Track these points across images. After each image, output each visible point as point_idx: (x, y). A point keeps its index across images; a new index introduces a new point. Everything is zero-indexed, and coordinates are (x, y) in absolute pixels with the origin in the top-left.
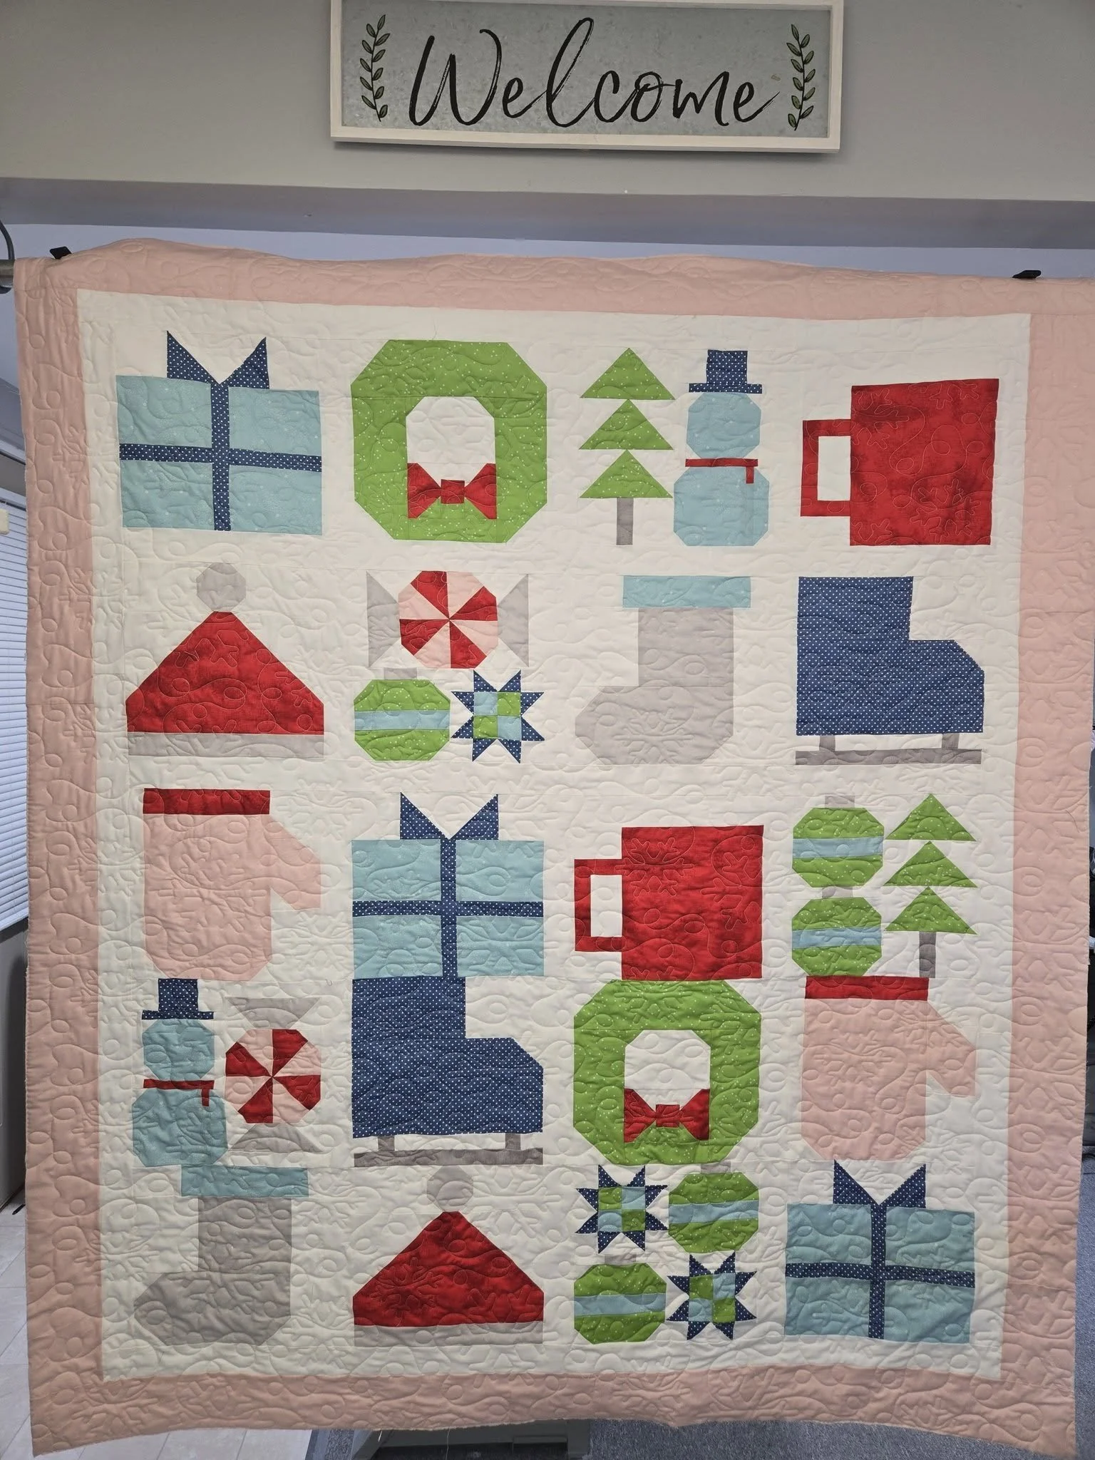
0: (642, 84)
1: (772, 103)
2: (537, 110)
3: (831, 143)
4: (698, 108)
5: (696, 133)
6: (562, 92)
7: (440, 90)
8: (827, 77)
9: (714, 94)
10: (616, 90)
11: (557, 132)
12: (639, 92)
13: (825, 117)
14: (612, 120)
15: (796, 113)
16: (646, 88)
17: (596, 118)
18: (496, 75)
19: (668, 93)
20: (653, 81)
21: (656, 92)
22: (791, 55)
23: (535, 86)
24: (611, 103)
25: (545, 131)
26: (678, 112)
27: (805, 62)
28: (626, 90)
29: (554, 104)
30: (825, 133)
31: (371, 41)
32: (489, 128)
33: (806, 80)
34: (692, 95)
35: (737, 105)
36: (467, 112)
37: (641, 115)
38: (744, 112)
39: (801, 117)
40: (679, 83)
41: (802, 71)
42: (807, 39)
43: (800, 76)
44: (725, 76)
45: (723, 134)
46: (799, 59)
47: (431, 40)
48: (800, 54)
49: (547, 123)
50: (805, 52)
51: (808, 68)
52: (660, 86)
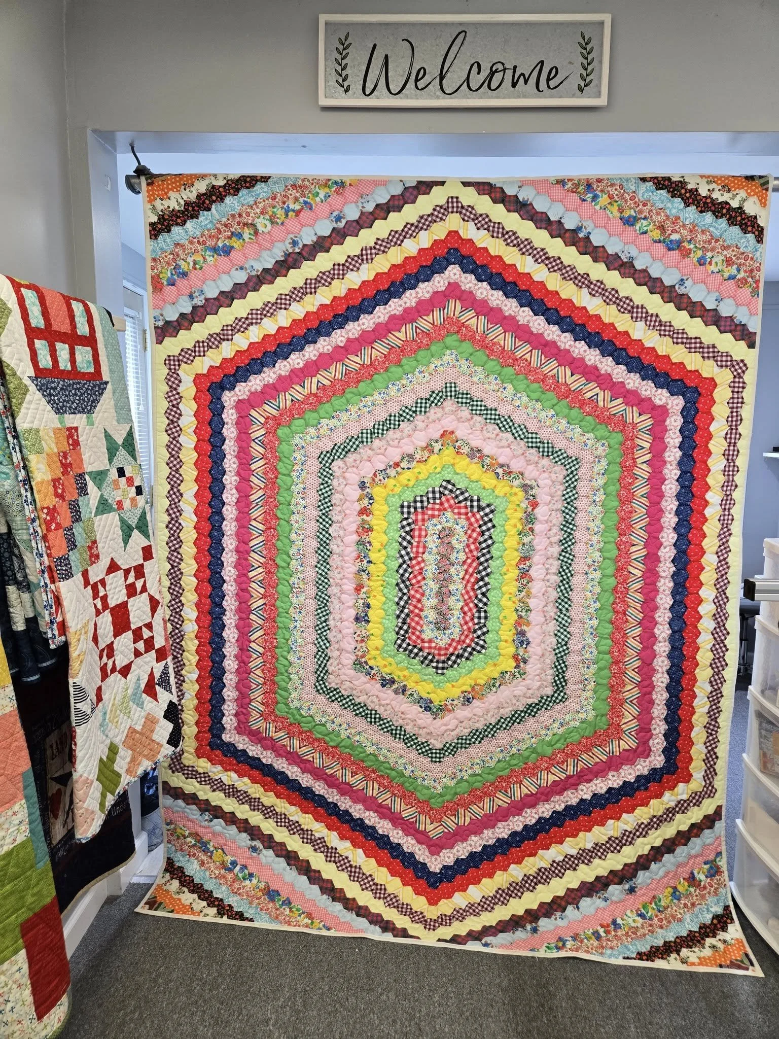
0: (494, 69)
1: (568, 79)
2: (434, 86)
3: (602, 101)
4: (526, 82)
5: (525, 97)
6: (449, 74)
7: (380, 76)
8: (601, 62)
9: (535, 74)
10: (479, 73)
11: (444, 98)
12: (492, 73)
13: (599, 86)
14: (477, 90)
15: (582, 84)
16: (496, 71)
17: (467, 89)
18: (411, 65)
19: (509, 73)
20: (500, 67)
21: (502, 73)
22: (580, 49)
23: (433, 71)
24: (476, 80)
25: (438, 98)
26: (514, 85)
27: (588, 53)
28: (485, 73)
29: (444, 82)
30: (599, 95)
31: (341, 48)
32: (407, 97)
33: (589, 64)
34: (523, 74)
35: (548, 80)
36: (395, 88)
37: (493, 87)
38: (552, 83)
39: (586, 86)
40: (515, 67)
41: (586, 58)
42: (590, 39)
43: (585, 62)
44: (542, 62)
45: (540, 97)
46: (585, 52)
47: (375, 46)
48: (585, 49)
49: (440, 93)
50: (589, 47)
51: (590, 57)
52: (504, 70)
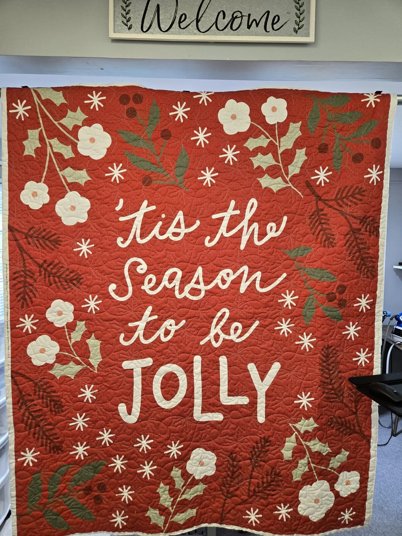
0: (234, 16)
1: (287, 24)
2: (192, 26)
3: (311, 39)
4: (257, 25)
5: (256, 35)
6: (202, 19)
7: (153, 19)
8: (309, 12)
9: (264, 20)
10: (224, 18)
11: (200, 35)
12: (233, 19)
13: (308, 29)
14: (223, 30)
15: (297, 27)
16: (236, 17)
17: (216, 29)
18: (176, 12)
19: (245, 19)
20: (239, 15)
21: (240, 19)
22: (295, 4)
23: (191, 17)
24: (222, 23)
25: (195, 34)
26: (249, 27)
27: (300, 7)
28: (228, 18)
29: (199, 24)
30: (308, 35)
32: (173, 33)
33: (301, 14)
34: (255, 20)
35: (273, 24)
36: (164, 27)
37: (234, 28)
38: (276, 27)
39: (299, 29)
40: (249, 15)
41: (299, 10)
43: (298, 12)
44: (268, 12)
45: (267, 36)
46: (298, 5)
48: (298, 3)
49: (196, 31)
50: (300, 2)
51: (302, 9)
52: (242, 16)
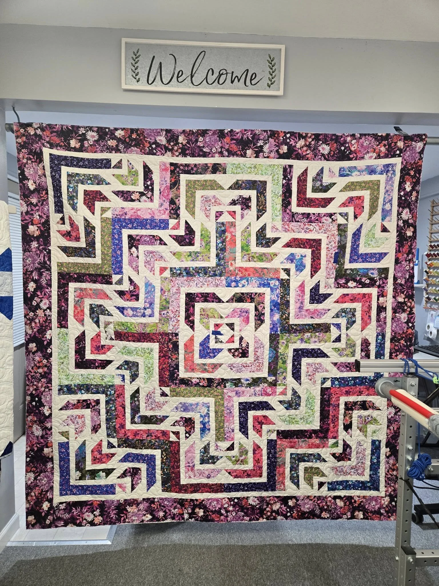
0: (221, 73)
1: (262, 80)
2: (187, 81)
3: (281, 93)
4: (239, 81)
5: (238, 89)
6: (196, 75)
7: (157, 74)
8: (280, 71)
9: (244, 76)
10: (213, 75)
11: (193, 88)
12: (220, 75)
13: (279, 84)
14: (211, 84)
15: (270, 83)
16: (222, 74)
17: (206, 83)
18: (175, 69)
19: (229, 76)
20: (225, 72)
21: (225, 75)
22: (268, 64)
23: (187, 73)
24: (211, 79)
25: (190, 87)
26: (232, 82)
27: (273, 66)
28: (216, 75)
29: (193, 79)
30: (278, 89)
31: (134, 57)
32: (172, 86)
33: (273, 72)
34: (237, 76)
35: (251, 80)
36: (165, 81)
37: (221, 83)
38: (253, 82)
39: (271, 84)
40: (233, 72)
41: (272, 69)
42: (274, 58)
43: (271, 71)
44: (248, 70)
45: (247, 89)
46: (271, 65)
47: (154, 57)
48: (271, 64)
49: (191, 85)
50: (273, 63)
51: (274, 68)
52: (227, 73)
